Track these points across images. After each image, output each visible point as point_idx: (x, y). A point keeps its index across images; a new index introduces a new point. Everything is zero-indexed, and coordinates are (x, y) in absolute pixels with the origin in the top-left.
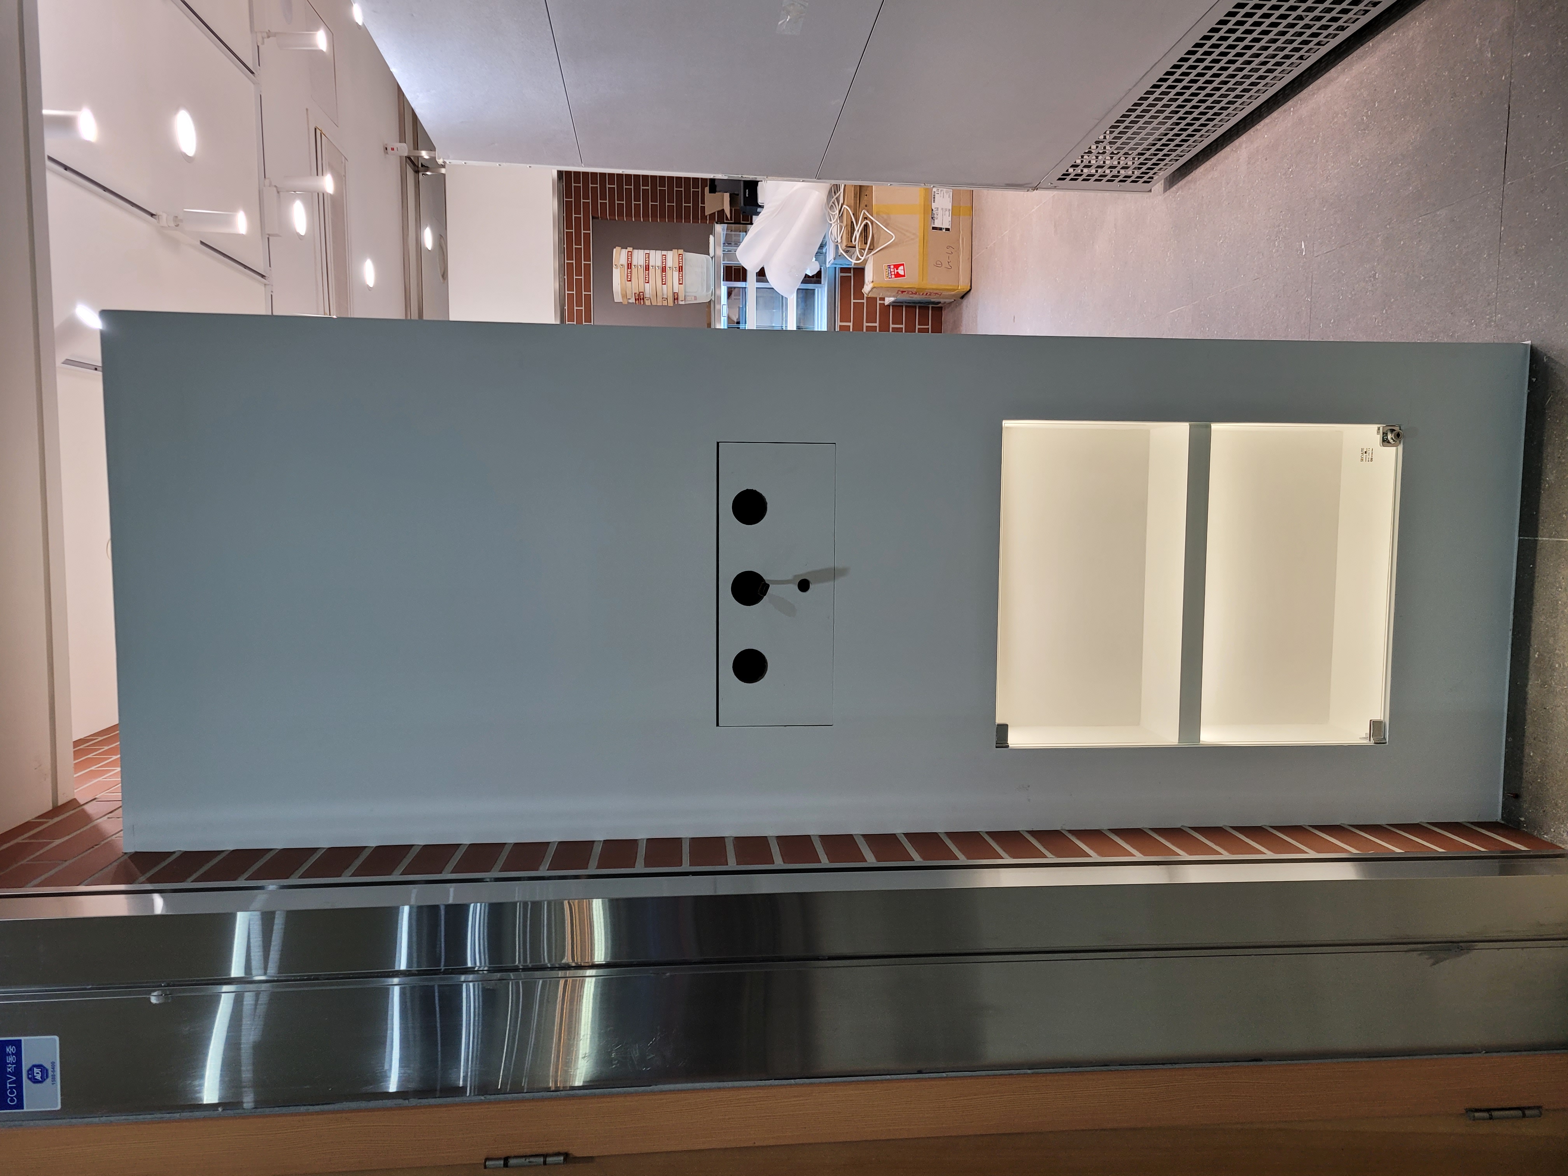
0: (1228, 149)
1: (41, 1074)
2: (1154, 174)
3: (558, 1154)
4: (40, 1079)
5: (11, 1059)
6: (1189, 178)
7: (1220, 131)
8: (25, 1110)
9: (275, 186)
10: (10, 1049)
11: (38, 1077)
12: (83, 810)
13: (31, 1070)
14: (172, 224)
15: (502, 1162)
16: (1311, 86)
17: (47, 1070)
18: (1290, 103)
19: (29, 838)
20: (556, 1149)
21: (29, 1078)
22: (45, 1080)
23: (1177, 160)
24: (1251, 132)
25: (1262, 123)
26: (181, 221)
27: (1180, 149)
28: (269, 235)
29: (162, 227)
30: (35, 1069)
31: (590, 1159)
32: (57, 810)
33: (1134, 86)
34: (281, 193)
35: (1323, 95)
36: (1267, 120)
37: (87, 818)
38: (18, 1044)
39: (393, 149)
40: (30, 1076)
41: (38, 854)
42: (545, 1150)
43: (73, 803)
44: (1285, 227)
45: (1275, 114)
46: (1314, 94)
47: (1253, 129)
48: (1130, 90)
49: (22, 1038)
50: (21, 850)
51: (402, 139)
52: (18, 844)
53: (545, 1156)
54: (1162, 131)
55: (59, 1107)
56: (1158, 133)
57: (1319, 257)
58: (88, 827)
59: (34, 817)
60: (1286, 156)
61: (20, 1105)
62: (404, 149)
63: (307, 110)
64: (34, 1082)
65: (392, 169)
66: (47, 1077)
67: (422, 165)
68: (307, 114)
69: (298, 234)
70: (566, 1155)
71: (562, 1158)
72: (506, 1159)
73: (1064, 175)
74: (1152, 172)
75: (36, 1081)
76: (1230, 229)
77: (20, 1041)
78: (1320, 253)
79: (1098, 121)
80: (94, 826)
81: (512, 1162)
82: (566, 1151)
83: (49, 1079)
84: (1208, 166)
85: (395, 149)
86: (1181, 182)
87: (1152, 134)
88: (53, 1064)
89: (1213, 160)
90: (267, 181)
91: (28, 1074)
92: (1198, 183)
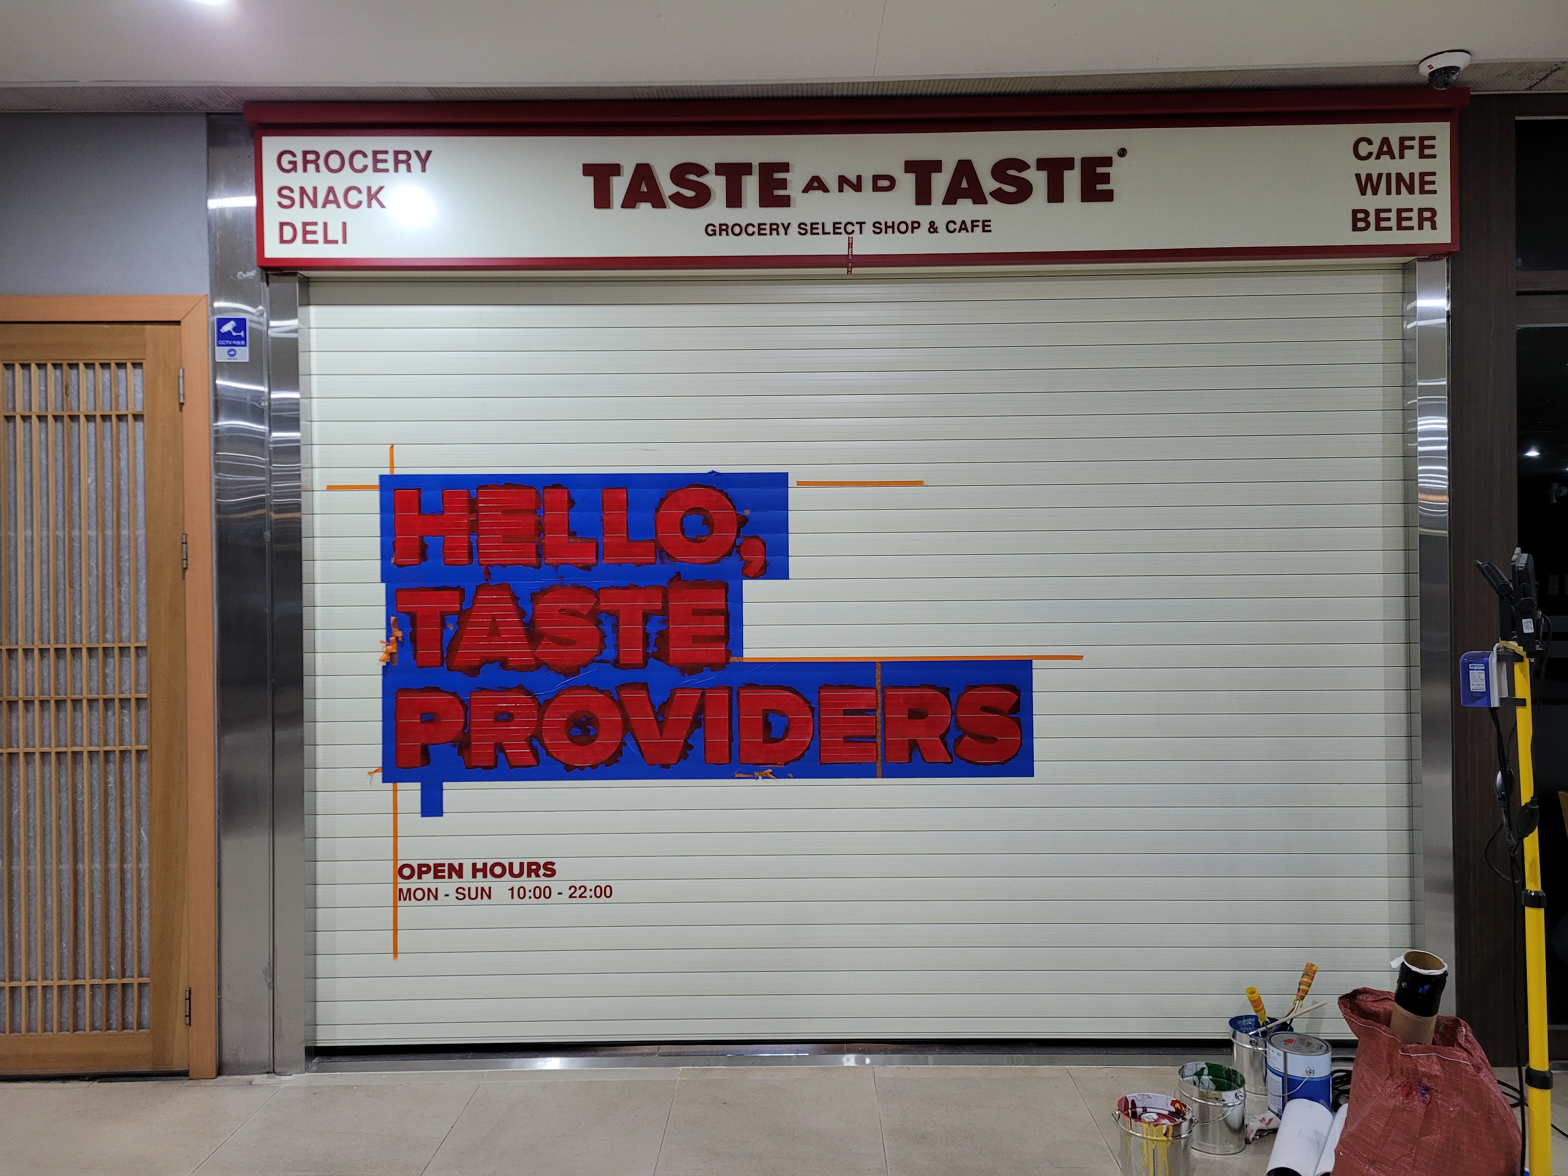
3: (187, 565)
4: (229, 353)
5: (238, 343)
8: (217, 348)
10: (243, 343)
11: (231, 353)
13: (234, 350)
15: (184, 541)
17: (234, 357)
20: (189, 564)
21: (230, 349)
30: (233, 352)
31: (184, 578)
38: (245, 345)
42: (189, 559)
53: (186, 559)
55: (217, 360)
61: (219, 345)
70: (186, 568)
71: (185, 566)
72: (186, 543)
75: (229, 351)
81: (184, 545)
82: (188, 568)
83: (229, 357)
88: (237, 359)
91: (232, 349)
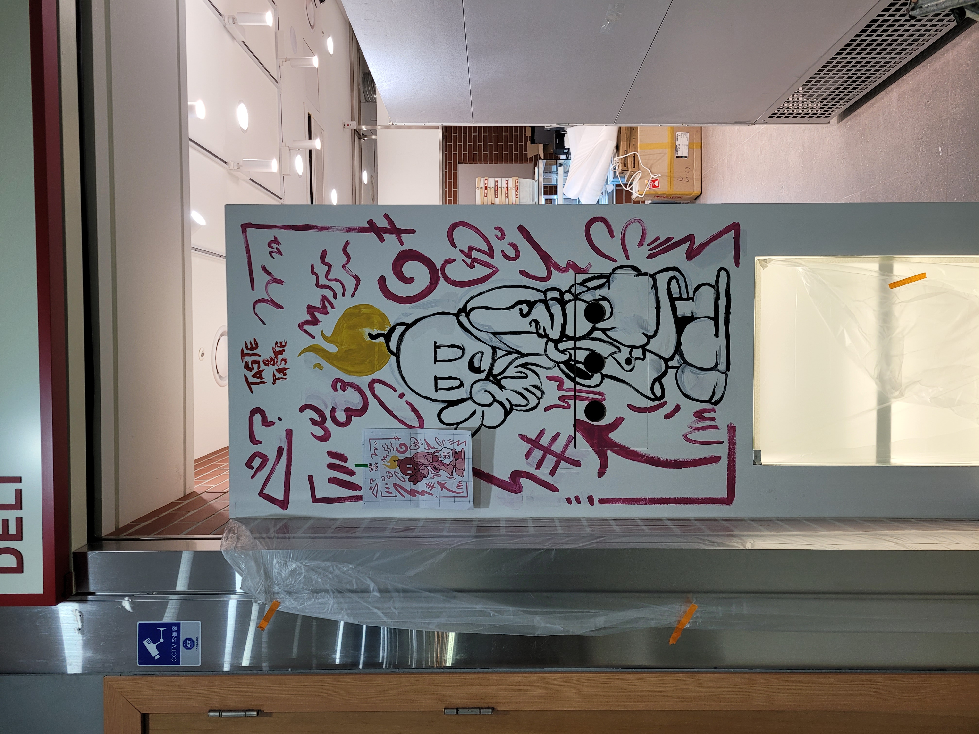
0: (883, 93)
1: (191, 644)
2: (832, 111)
4: (190, 647)
5: (174, 634)
6: (856, 113)
7: (879, 81)
8: (181, 665)
9: (288, 146)
10: (174, 628)
11: (189, 646)
12: (201, 497)
13: (185, 641)
14: (236, 168)
15: (455, 711)
16: (942, 49)
17: (194, 642)
18: (927, 61)
19: (175, 510)
20: (486, 705)
21: (184, 646)
22: (192, 647)
23: (848, 102)
24: (900, 81)
25: (907, 75)
26: (241, 166)
27: (851, 94)
28: (284, 174)
29: (231, 170)
30: (187, 640)
31: (507, 712)
32: (186, 497)
33: (824, 54)
34: (291, 150)
35: (951, 54)
36: (911, 73)
37: (204, 501)
38: (178, 625)
39: (348, 125)
40: (184, 645)
41: (182, 519)
42: (480, 705)
43: (193, 494)
44: (926, 139)
45: (916, 69)
46: (944, 54)
47: (901, 79)
48: (821, 57)
49: (181, 622)
50: (171, 517)
51: (353, 119)
52: (169, 513)
53: (481, 708)
54: (840, 83)
55: (200, 664)
56: (837, 84)
57: (952, 156)
58: (206, 506)
59: (175, 500)
60: (925, 93)
61: (178, 662)
62: (354, 125)
63: (304, 103)
64: (187, 649)
65: (347, 136)
66: (194, 646)
67: (363, 135)
68: (304, 105)
69: (298, 174)
70: (493, 709)
71: (491, 710)
72: (457, 709)
73: (773, 114)
74: (831, 110)
75: (187, 648)
76: (886, 143)
77: (180, 623)
78: (952, 153)
79: (798, 78)
80: (209, 505)
81: (461, 711)
82: (493, 706)
83: (195, 647)
84: (869, 105)
85: (349, 125)
86: (850, 116)
87: (833, 85)
88: (197, 638)
89: (873, 101)
90: (284, 144)
91: (184, 644)
92: (862, 115)
